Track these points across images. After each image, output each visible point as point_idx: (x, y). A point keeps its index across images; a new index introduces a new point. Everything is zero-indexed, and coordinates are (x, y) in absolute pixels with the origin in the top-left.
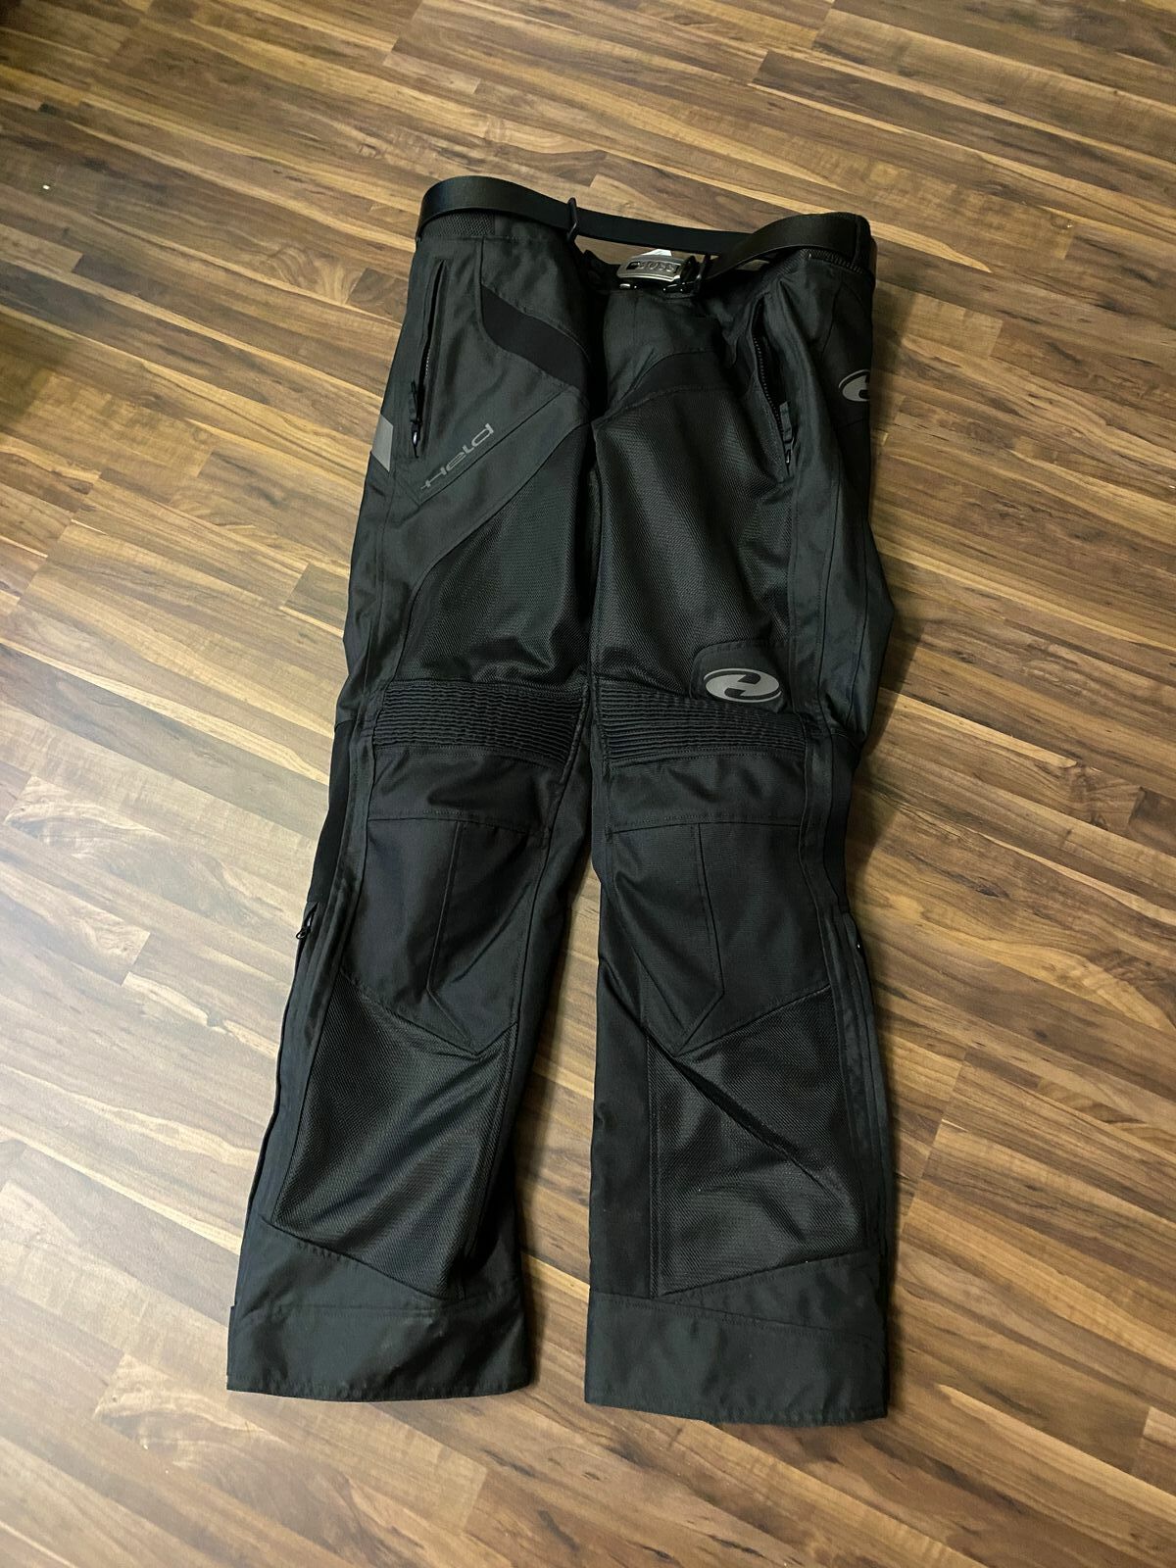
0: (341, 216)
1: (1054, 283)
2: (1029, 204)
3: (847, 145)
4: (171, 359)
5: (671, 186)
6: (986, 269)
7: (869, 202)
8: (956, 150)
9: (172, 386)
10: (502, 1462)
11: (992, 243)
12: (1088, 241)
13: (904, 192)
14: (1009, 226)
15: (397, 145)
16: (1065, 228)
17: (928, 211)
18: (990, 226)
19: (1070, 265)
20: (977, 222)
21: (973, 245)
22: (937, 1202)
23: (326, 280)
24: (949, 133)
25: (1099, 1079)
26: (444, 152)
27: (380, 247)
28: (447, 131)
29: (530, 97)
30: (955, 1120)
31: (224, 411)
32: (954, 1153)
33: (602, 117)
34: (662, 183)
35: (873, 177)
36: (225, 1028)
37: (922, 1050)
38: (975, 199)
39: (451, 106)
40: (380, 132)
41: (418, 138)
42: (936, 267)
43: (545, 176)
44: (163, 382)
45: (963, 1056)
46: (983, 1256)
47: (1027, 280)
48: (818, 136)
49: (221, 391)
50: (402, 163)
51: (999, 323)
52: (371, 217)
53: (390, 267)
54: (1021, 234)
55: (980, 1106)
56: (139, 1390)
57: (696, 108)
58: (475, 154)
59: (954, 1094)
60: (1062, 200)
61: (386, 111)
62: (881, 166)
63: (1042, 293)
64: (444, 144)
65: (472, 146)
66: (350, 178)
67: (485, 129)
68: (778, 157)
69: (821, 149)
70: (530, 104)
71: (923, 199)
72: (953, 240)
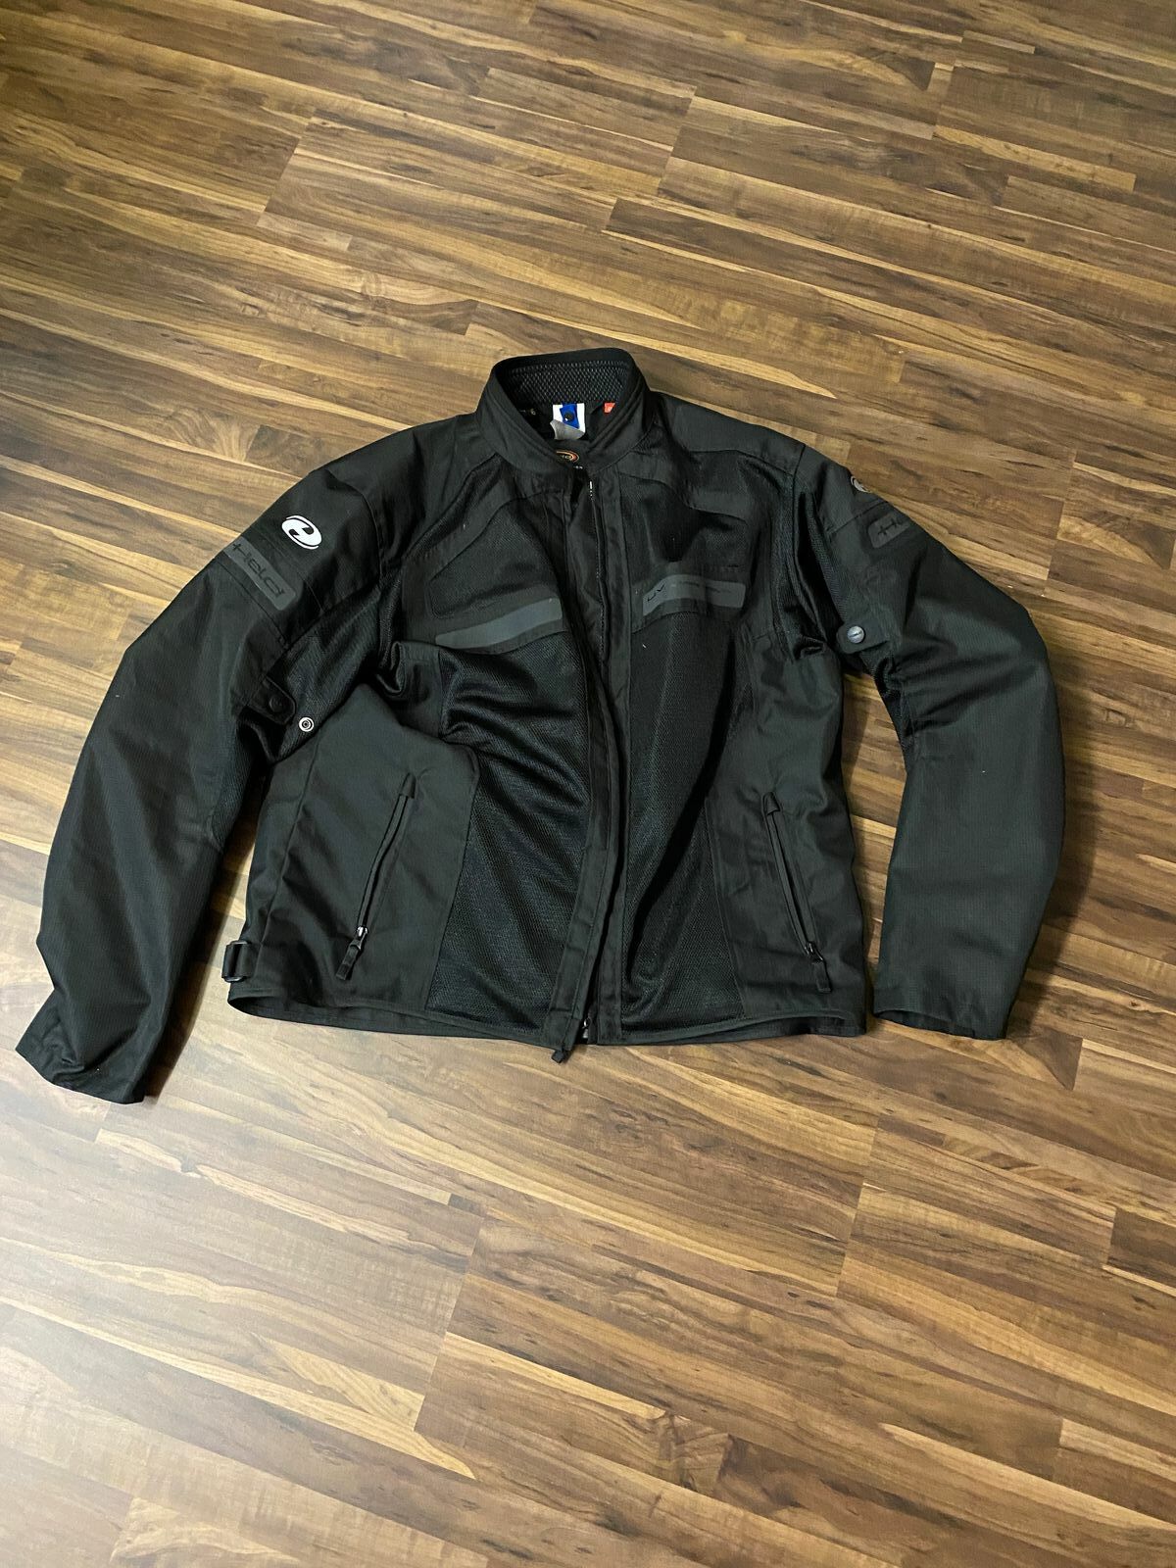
0: (232, 376)
1: (894, 406)
2: (864, 334)
3: (697, 285)
4: (80, 526)
5: (541, 331)
6: (831, 395)
7: (721, 338)
8: (795, 285)
9: (85, 553)
10: (500, 1549)
11: (834, 371)
12: (918, 365)
13: (752, 328)
14: (848, 355)
15: (279, 304)
16: (896, 353)
17: (774, 345)
18: (831, 355)
19: (903, 388)
20: (819, 353)
21: (816, 373)
22: (865, 1258)
23: (223, 438)
24: (787, 270)
25: (994, 1130)
26: (324, 308)
27: (273, 404)
28: (325, 287)
29: (400, 251)
30: (874, 1183)
31: (136, 574)
32: (877, 1212)
33: (469, 267)
34: (531, 328)
35: (723, 314)
36: (199, 1173)
37: (840, 1122)
38: (816, 331)
39: (326, 263)
40: (260, 292)
41: (298, 296)
42: (788, 397)
43: (421, 327)
44: (74, 548)
45: (876, 1123)
46: (910, 1303)
47: (870, 404)
48: (670, 278)
49: (132, 554)
50: (285, 321)
51: (847, 446)
52: (261, 376)
53: (284, 423)
54: (859, 361)
55: (894, 1167)
56: (151, 1530)
57: (556, 255)
58: (353, 309)
59: (873, 1160)
60: (892, 328)
61: (264, 271)
62: (729, 304)
63: (883, 415)
64: (323, 300)
65: (352, 301)
66: (236, 337)
67: (360, 284)
68: (635, 299)
69: (674, 290)
70: (400, 258)
71: (769, 332)
72: (799, 370)
